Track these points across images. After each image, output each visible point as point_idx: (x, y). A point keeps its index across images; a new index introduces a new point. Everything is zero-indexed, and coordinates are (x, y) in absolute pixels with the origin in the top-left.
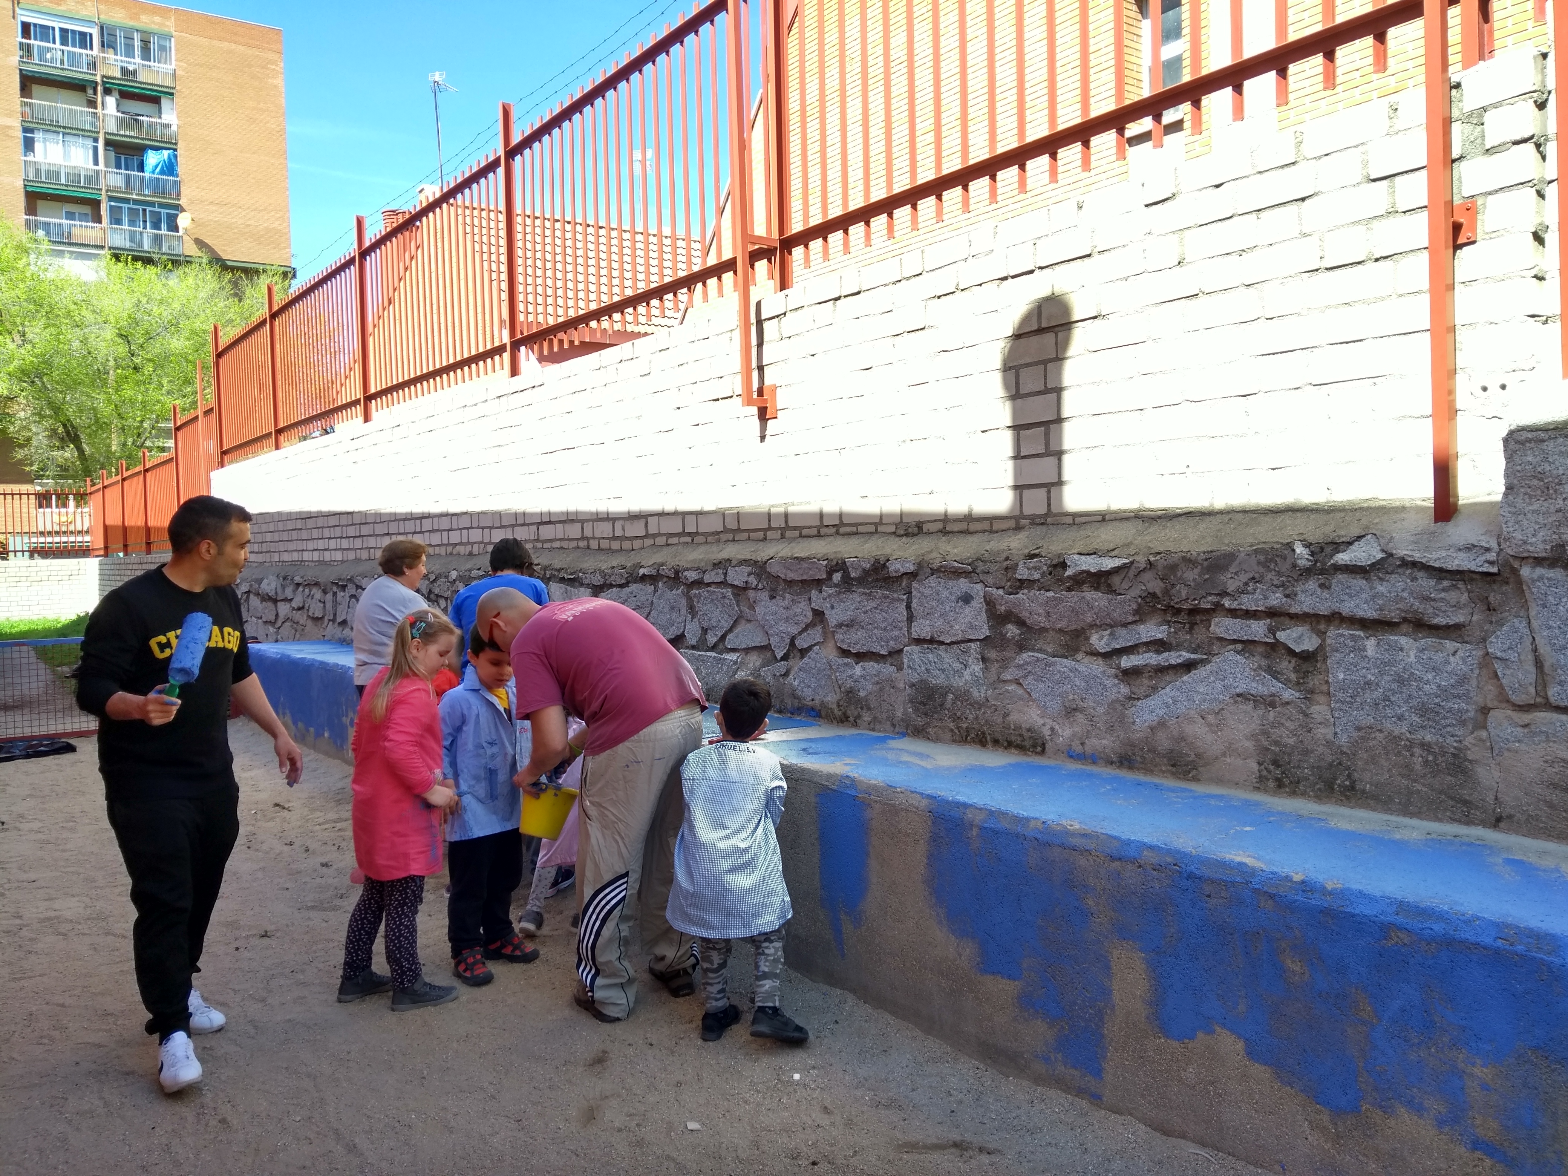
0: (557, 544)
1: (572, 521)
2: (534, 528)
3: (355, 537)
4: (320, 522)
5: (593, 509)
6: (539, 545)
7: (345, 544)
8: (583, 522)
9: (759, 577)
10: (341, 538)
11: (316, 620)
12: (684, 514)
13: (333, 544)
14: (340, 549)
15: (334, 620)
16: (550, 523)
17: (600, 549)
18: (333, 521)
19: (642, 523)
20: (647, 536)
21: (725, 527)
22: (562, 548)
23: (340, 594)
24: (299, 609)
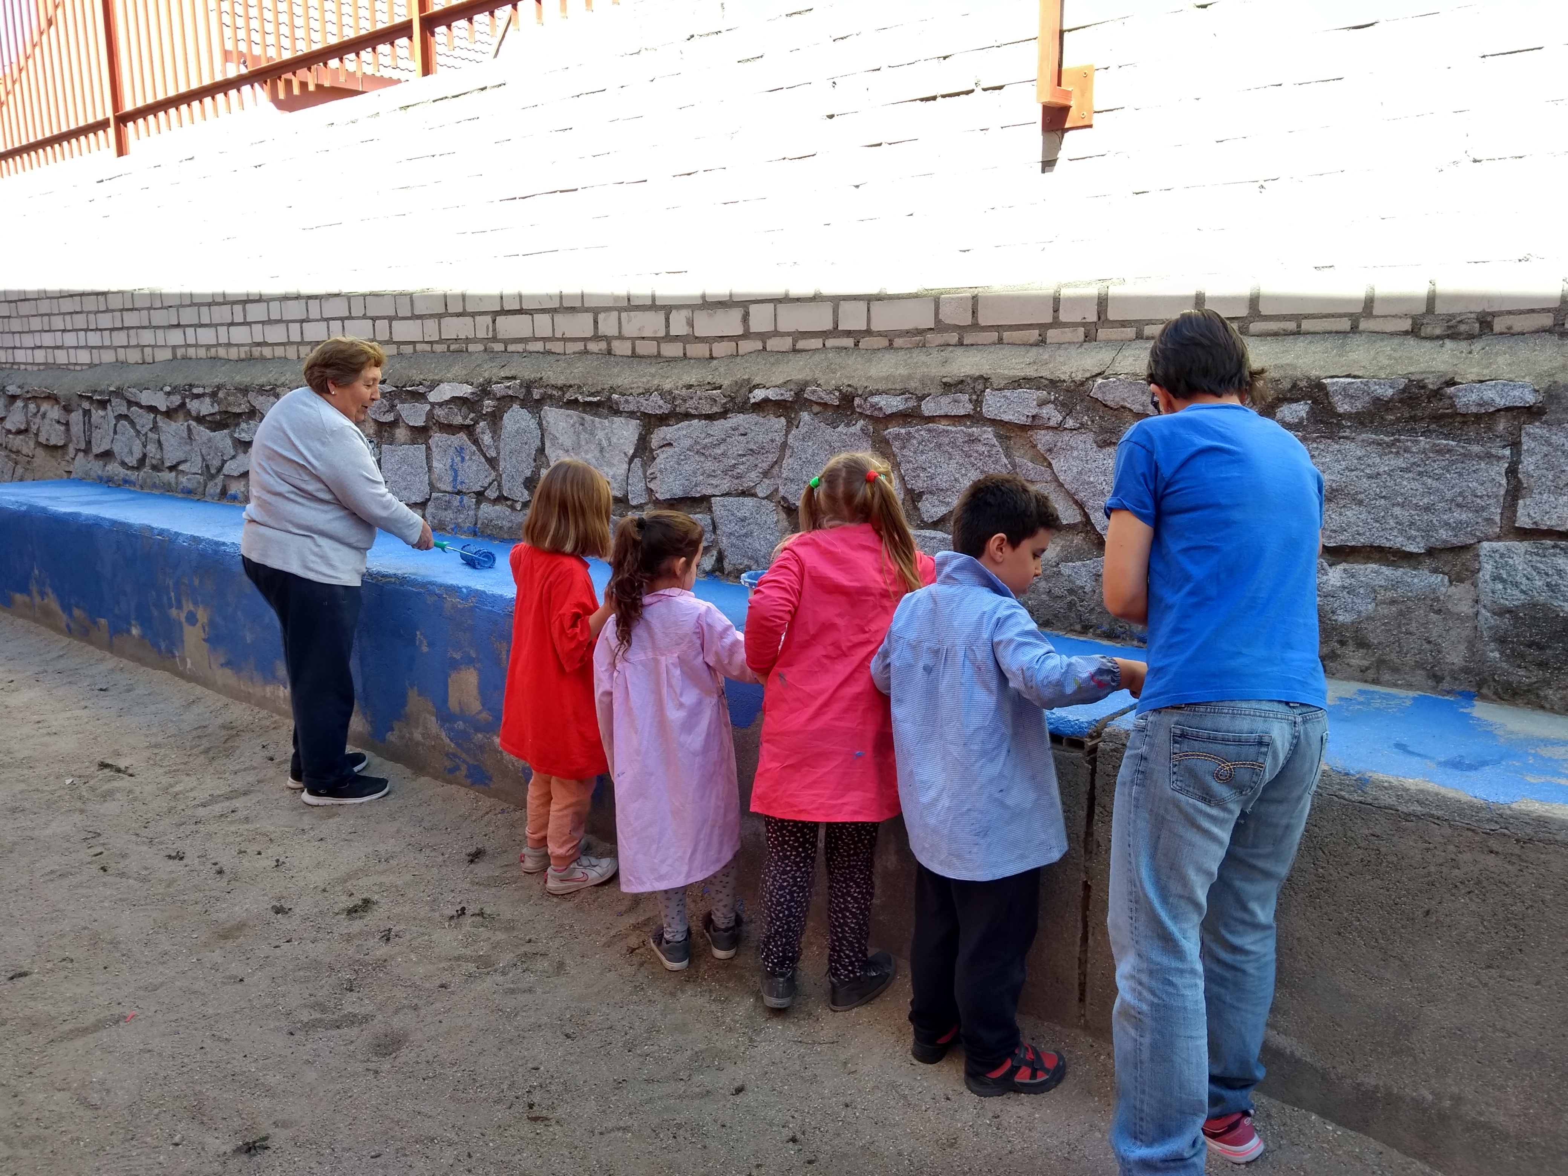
0: (538, 346)
1: (572, 310)
2: (488, 319)
3: (112, 330)
4: (44, 307)
5: (621, 290)
6: (499, 347)
7: (94, 339)
8: (596, 312)
9: (1067, 409)
10: (86, 330)
11: (52, 449)
12: (836, 301)
13: (70, 339)
14: (86, 347)
15: (87, 451)
16: (520, 311)
17: (634, 355)
18: (67, 306)
19: (737, 314)
20: (747, 335)
21: (937, 320)
22: (550, 352)
23: (97, 414)
24: (19, 432)
